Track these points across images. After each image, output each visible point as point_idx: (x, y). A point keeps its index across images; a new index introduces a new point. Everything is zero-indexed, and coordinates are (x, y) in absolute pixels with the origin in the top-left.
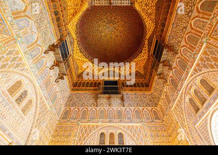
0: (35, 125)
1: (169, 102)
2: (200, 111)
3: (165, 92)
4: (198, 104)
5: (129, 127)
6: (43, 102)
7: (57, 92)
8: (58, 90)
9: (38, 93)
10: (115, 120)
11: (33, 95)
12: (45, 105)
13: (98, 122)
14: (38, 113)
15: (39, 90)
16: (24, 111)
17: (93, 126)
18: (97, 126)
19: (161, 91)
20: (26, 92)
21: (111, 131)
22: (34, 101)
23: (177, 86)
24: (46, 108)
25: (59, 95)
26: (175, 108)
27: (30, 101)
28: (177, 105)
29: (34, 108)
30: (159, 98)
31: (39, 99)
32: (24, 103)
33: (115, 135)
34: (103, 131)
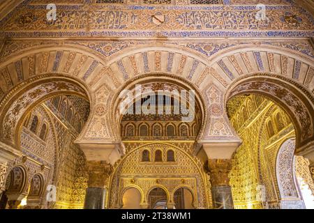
0: (58, 148)
1: (246, 119)
2: (274, 136)
3: (244, 106)
4: (275, 129)
5: (182, 144)
6: (58, 123)
7: (71, 107)
8: (70, 104)
9: (50, 116)
10: (163, 138)
11: (45, 120)
12: (61, 126)
13: (138, 140)
14: (57, 136)
15: (50, 112)
16: (41, 137)
17: (132, 144)
18: (138, 144)
19: (240, 102)
20: (36, 117)
21: (157, 148)
22: (48, 125)
23: (260, 103)
24: (64, 129)
25: (74, 110)
26: (251, 128)
27: (44, 126)
28: (254, 125)
29: (50, 131)
30: (234, 110)
31: (52, 122)
32: (39, 130)
33: (163, 153)
34: (147, 148)
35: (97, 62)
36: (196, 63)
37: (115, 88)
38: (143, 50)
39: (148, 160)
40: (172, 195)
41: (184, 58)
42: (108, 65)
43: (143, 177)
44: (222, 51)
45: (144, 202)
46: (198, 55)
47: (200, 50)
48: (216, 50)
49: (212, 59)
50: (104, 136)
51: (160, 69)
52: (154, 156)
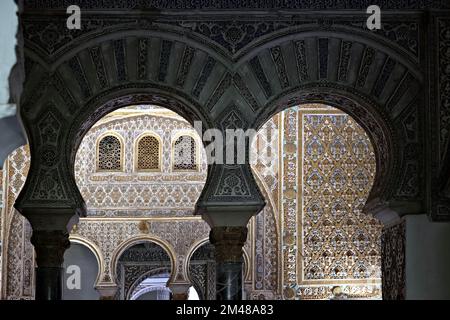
21: (146, 132)
33: (162, 145)
34: (112, 132)
35: (33, 62)
36: (210, 64)
37: (68, 115)
38: (115, 36)
39: (117, 166)
40: (186, 260)
41: (190, 53)
42: (53, 68)
43: (103, 214)
44: (259, 40)
45: (107, 279)
46: (215, 49)
47: (219, 39)
48: (248, 40)
49: (239, 58)
50: (59, 198)
51: (145, 77)
52: (135, 156)
